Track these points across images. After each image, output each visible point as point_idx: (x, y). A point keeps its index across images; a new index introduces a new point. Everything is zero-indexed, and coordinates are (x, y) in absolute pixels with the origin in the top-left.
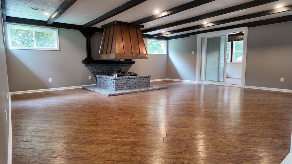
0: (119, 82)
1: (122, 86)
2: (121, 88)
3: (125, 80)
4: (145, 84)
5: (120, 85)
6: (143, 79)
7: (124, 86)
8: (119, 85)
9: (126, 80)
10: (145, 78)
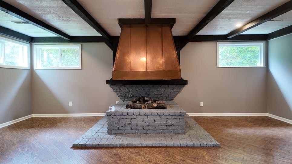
0: (116, 120)
1: (120, 128)
2: (118, 131)
3: (126, 117)
4: (171, 128)
5: (117, 125)
6: (168, 117)
7: (126, 128)
8: (115, 124)
9: (130, 117)
10: (172, 116)
